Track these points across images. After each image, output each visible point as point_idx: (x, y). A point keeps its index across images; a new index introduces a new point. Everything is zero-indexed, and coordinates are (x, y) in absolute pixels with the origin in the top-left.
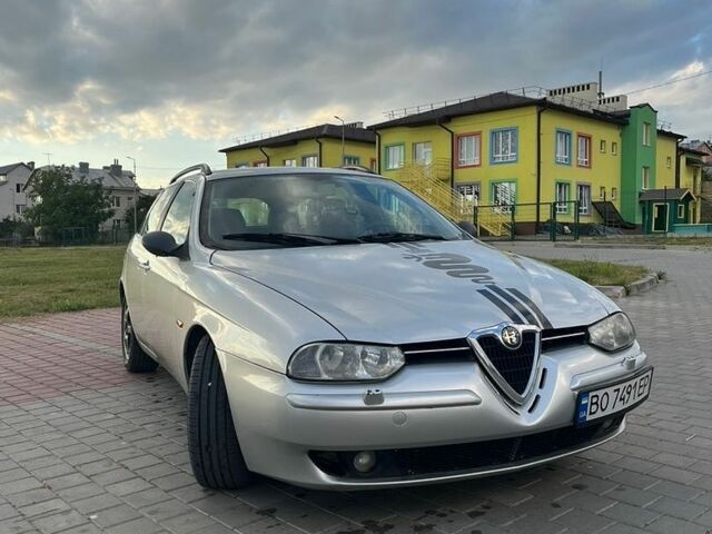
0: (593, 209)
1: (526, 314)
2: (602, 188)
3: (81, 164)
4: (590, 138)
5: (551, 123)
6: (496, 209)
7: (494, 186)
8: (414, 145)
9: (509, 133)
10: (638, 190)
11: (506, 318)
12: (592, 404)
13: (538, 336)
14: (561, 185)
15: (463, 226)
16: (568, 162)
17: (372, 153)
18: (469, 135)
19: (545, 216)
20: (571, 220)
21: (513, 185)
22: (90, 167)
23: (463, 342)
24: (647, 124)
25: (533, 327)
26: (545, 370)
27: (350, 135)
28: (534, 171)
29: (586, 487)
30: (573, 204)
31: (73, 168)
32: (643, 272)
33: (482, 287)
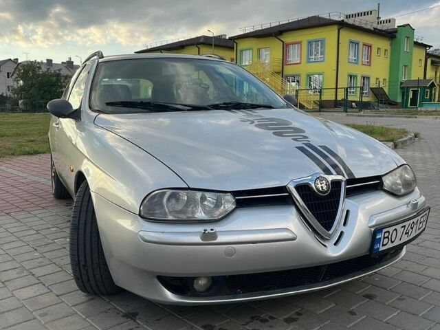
0: (371, 92)
1: (335, 166)
2: (377, 79)
3: (47, 60)
4: (371, 47)
5: (347, 36)
6: (310, 92)
7: (309, 77)
8: (259, 50)
9: (320, 43)
10: (400, 80)
11: (319, 170)
12: (384, 238)
13: (343, 184)
14: (351, 76)
15: (287, 98)
16: (356, 62)
17: (232, 54)
18: (293, 44)
19: (341, 96)
20: (357, 99)
21: (321, 76)
22: (53, 62)
23: (283, 189)
24: (408, 38)
25: (340, 177)
26: (348, 211)
27: (217, 43)
28: (335, 68)
29: (376, 297)
30: (359, 89)
31: (42, 63)
32: (405, 132)
33: (300, 144)
